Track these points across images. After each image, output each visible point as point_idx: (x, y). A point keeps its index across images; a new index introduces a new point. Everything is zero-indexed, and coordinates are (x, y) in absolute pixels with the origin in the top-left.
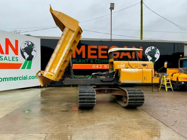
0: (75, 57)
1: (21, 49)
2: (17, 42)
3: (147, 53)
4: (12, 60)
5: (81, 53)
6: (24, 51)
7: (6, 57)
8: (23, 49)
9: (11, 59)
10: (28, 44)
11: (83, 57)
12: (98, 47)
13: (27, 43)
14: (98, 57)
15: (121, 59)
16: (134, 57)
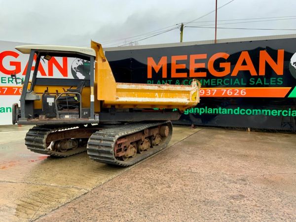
0: (151, 77)
1: (72, 69)
3: (294, 63)
5: (161, 69)
6: (77, 71)
8: (75, 68)
11: (163, 77)
12: (189, 58)
13: (82, 60)
14: (188, 75)
15: (234, 78)
16: (262, 72)
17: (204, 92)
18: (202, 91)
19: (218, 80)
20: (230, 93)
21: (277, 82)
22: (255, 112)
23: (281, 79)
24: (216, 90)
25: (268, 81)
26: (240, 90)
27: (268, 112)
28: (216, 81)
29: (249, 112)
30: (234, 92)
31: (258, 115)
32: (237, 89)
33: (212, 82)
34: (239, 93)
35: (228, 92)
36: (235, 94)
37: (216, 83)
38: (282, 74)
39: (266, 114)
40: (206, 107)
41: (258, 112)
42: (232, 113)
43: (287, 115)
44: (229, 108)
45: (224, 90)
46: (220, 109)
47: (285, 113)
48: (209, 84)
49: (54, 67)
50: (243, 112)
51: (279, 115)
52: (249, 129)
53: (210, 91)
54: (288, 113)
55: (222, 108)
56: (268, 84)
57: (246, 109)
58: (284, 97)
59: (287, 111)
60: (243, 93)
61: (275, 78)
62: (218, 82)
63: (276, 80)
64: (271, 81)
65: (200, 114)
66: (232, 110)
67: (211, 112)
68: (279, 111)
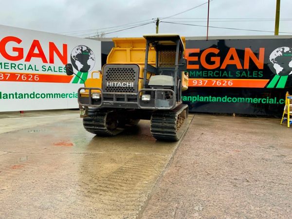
1: (71, 57)
2: (65, 46)
3: (272, 60)
4: (59, 71)
6: (76, 60)
7: (50, 67)
8: (74, 56)
9: (57, 69)
10: (82, 50)
13: (81, 48)
15: (223, 70)
16: (247, 66)
17: (196, 83)
18: (195, 82)
19: (209, 72)
20: (219, 84)
21: (258, 75)
22: (240, 100)
23: (262, 72)
24: (207, 81)
25: (251, 74)
26: (228, 82)
27: (250, 100)
28: (207, 73)
29: (234, 100)
30: (223, 83)
31: (242, 103)
32: (225, 80)
33: (204, 74)
34: (227, 83)
35: (218, 83)
36: (224, 85)
37: (208, 75)
38: (263, 68)
39: (249, 101)
40: (198, 96)
41: (242, 100)
42: (220, 101)
43: (265, 102)
44: (218, 97)
45: (214, 80)
46: (210, 97)
47: (264, 101)
48: (201, 76)
49: (55, 54)
50: (230, 100)
51: (259, 102)
52: (234, 115)
53: (201, 81)
54: (266, 101)
55: (212, 97)
56: (251, 76)
57: (232, 98)
58: (263, 87)
59: (265, 99)
60: (230, 84)
61: (256, 72)
62: (209, 74)
63: (258, 73)
64: (254, 74)
65: (193, 102)
66: (220, 98)
67: (203, 100)
68: (259, 99)
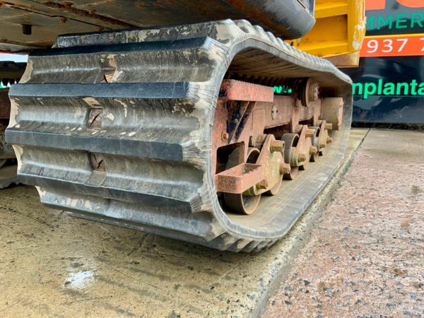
17: (376, 47)
18: (373, 44)
19: (414, 15)
24: (406, 40)
37: (409, 23)
48: (390, 27)
53: (391, 42)
62: (414, 21)
